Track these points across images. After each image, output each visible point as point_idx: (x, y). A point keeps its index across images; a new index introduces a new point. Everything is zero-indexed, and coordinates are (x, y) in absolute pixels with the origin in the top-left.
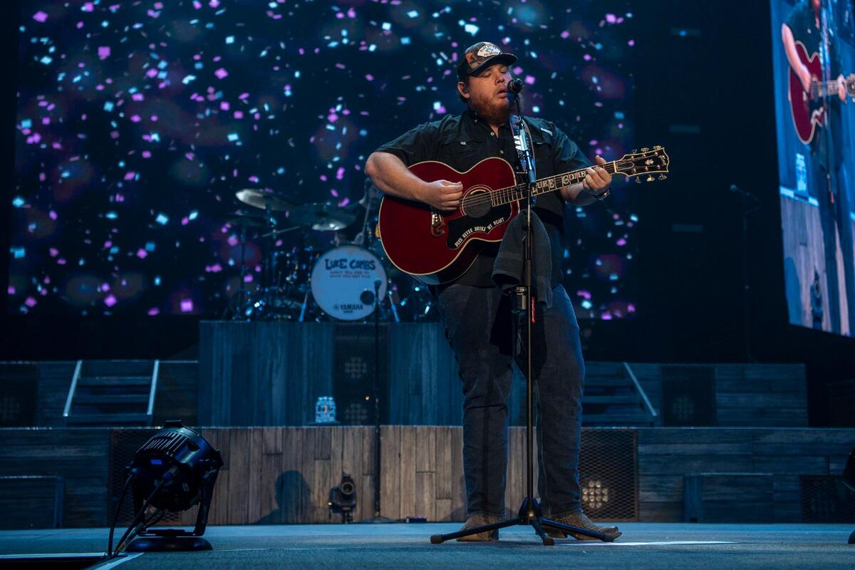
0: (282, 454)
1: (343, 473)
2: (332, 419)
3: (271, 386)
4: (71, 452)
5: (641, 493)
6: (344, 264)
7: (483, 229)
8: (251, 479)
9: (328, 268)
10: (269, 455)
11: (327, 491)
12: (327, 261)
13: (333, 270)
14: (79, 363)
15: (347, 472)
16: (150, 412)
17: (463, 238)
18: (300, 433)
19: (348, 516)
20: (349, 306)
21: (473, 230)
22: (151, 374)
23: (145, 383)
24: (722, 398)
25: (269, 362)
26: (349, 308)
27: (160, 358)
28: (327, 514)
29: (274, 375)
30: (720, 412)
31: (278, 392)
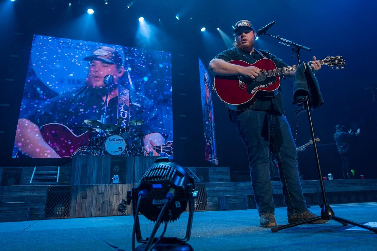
0: (104, 193)
1: (122, 199)
2: (118, 182)
3: (92, 174)
4: (34, 194)
5: (208, 202)
6: (114, 140)
7: (264, 86)
8: (93, 202)
9: (110, 141)
10: (99, 194)
11: (117, 205)
12: (110, 139)
13: (111, 141)
14: (35, 168)
15: (124, 199)
16: (57, 182)
17: (254, 90)
18: (109, 186)
19: (124, 213)
20: (115, 151)
21: (259, 86)
22: (58, 171)
23: (55, 173)
24: (210, 176)
25: (92, 167)
26: (115, 152)
27: (60, 166)
28: (117, 213)
29: (93, 171)
30: (210, 180)
31: (94, 175)
